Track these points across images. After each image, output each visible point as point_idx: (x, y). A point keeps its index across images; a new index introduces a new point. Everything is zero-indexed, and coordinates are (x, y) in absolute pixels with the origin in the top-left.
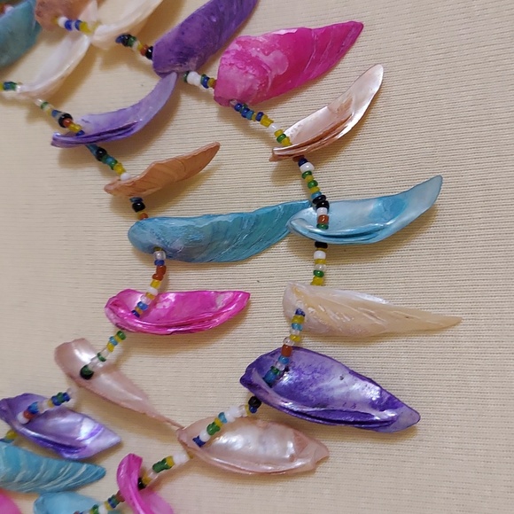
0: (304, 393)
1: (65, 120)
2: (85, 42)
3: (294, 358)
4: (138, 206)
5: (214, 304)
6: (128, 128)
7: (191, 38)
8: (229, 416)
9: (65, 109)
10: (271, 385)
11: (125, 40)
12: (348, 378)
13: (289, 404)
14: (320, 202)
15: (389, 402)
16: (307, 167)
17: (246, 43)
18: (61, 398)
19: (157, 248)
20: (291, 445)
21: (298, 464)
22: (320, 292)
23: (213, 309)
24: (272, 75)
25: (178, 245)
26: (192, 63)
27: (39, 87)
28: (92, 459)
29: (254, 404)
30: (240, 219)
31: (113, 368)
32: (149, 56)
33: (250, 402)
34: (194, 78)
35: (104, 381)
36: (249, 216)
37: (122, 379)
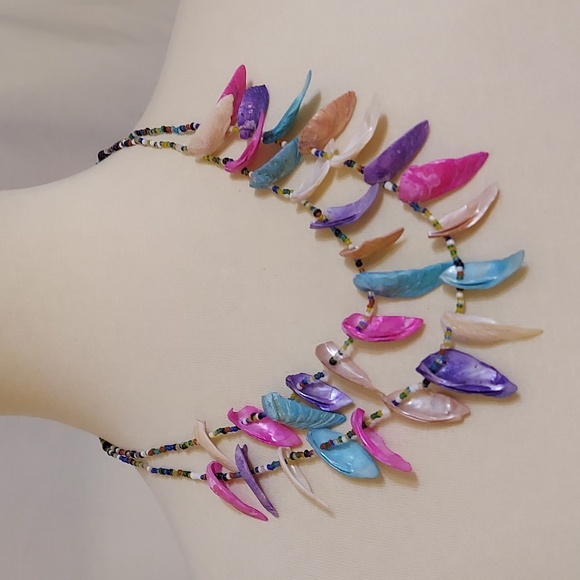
0: (454, 376)
1: (317, 213)
2: (328, 165)
3: (449, 356)
4: (359, 264)
5: (403, 325)
6: (353, 217)
7: (385, 165)
8: (413, 389)
9: (317, 206)
10: (434, 372)
11: (349, 163)
12: (479, 366)
13: (445, 382)
14: (458, 263)
15: (501, 380)
16: (451, 242)
17: (415, 170)
18: (320, 375)
19: (368, 290)
20: (449, 406)
21: (451, 417)
22: (460, 317)
23: (402, 328)
24: (430, 188)
25: (380, 288)
26: (387, 177)
27: (303, 194)
28: (338, 411)
29: (426, 382)
30: (415, 273)
31: (348, 359)
32: (362, 172)
33: (424, 382)
34: (389, 186)
35: (344, 367)
36: (420, 271)
37: (353, 366)
